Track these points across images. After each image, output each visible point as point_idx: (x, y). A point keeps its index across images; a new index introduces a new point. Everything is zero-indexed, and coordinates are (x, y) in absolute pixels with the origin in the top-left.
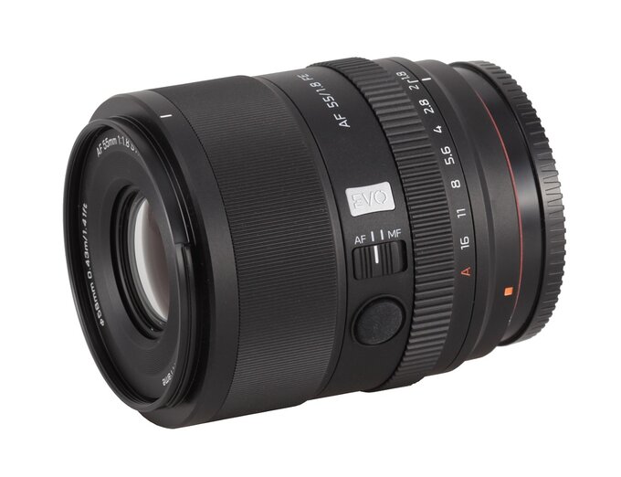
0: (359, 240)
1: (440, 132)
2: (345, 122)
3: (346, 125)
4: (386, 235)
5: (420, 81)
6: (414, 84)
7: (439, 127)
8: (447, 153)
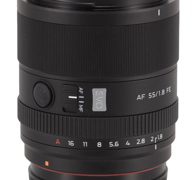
0: (81, 90)
1: (127, 144)
2: (140, 98)
3: (138, 98)
4: (81, 104)
5: (155, 144)
6: (154, 139)
7: (129, 144)
8: (115, 144)
